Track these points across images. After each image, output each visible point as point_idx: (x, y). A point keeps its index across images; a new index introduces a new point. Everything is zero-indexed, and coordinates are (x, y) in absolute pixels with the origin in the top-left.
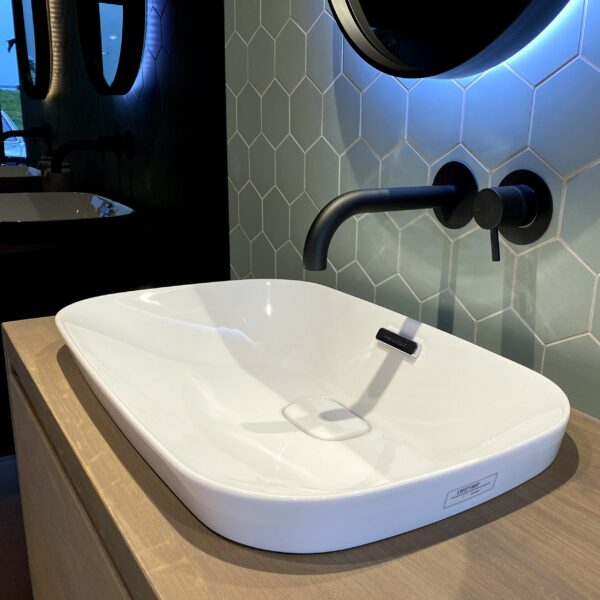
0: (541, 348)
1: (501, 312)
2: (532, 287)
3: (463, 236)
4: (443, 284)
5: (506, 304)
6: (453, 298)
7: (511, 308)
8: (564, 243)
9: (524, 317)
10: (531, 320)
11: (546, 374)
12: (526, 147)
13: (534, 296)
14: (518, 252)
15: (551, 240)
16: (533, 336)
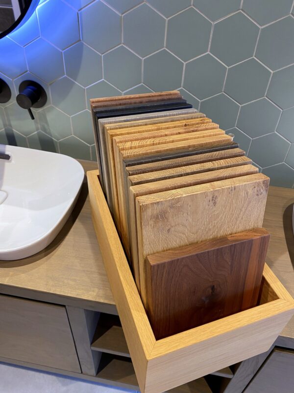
0: (56, 142)
1: (36, 132)
2: (47, 123)
3: (8, 105)
4: (5, 125)
5: (37, 129)
6: (12, 130)
7: (40, 130)
8: (54, 107)
9: (46, 133)
10: (50, 134)
11: (62, 153)
12: (27, 71)
13: (48, 125)
14: (37, 111)
15: (49, 106)
16: (52, 139)
